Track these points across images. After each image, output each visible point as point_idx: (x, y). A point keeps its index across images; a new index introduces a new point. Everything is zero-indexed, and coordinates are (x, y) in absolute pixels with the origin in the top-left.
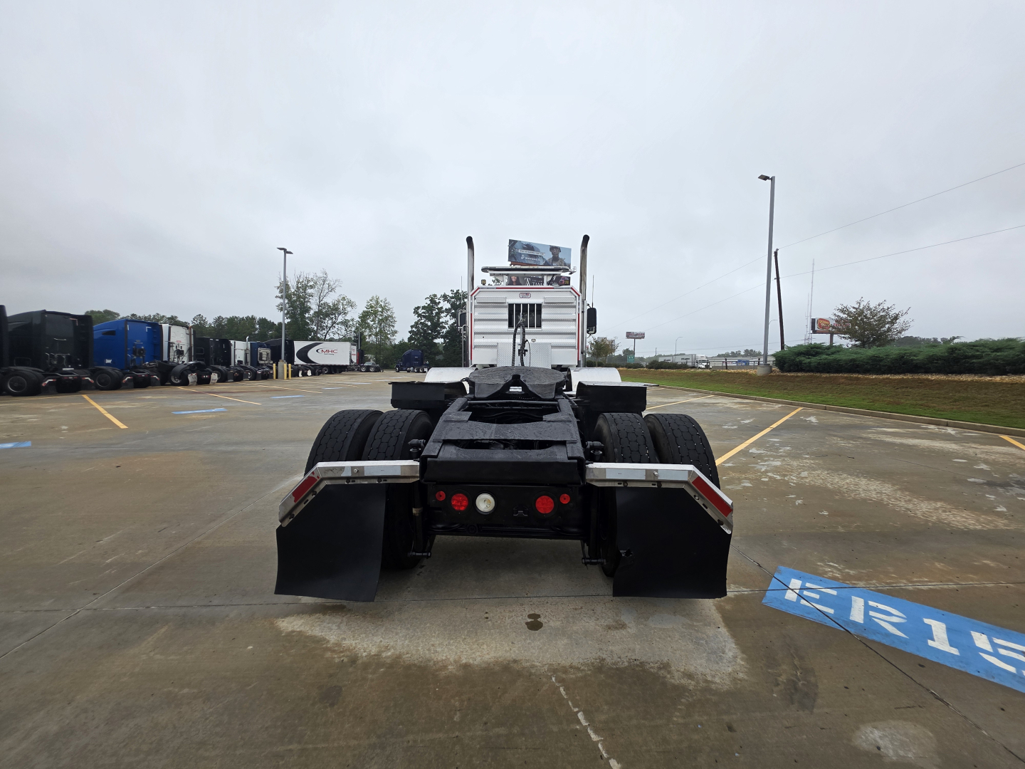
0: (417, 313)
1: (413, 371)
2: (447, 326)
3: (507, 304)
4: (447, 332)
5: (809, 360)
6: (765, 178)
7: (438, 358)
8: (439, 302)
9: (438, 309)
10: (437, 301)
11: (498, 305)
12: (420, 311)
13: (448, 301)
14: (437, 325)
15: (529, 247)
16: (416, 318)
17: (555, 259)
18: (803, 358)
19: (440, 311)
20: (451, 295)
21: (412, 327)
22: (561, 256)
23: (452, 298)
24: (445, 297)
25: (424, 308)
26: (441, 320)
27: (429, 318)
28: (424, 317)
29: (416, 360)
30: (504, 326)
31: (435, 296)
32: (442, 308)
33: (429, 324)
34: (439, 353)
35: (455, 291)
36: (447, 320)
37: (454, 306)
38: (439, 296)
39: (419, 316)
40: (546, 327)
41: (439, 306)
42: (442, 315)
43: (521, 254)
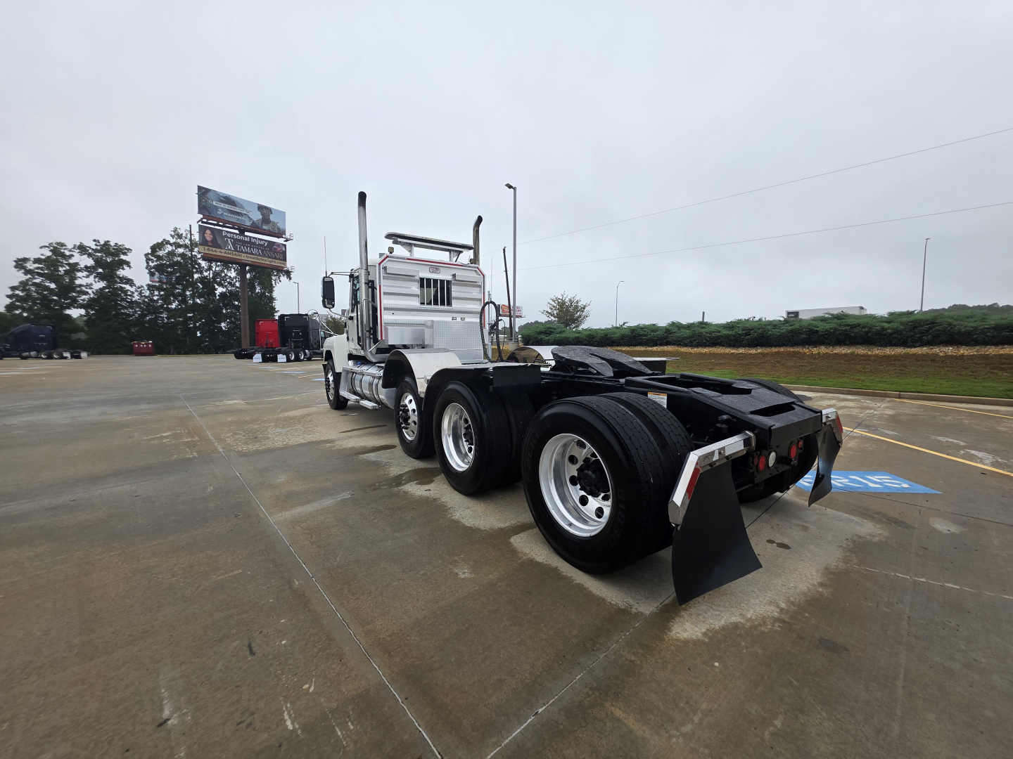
0: (24, 268)
1: (37, 357)
2: (90, 291)
3: (418, 278)
4: (91, 300)
5: (547, 338)
6: (510, 187)
7: (75, 336)
8: (72, 256)
9: (69, 264)
10: (67, 253)
11: (408, 277)
12: (30, 266)
13: (90, 255)
14: (68, 291)
15: (228, 200)
16: (20, 276)
17: (266, 220)
18: (543, 336)
19: (74, 268)
20: (94, 247)
21: (13, 288)
22: (272, 218)
23: (96, 251)
24: (82, 249)
25: (37, 261)
26: (78, 282)
27: (52, 277)
28: (39, 274)
29: (43, 340)
30: (415, 303)
31: (63, 245)
32: (77, 264)
33: (53, 286)
34: (77, 329)
35: (102, 243)
36: (91, 284)
37: (99, 262)
38: (70, 246)
39: (27, 272)
40: (456, 305)
41: (72, 261)
42: (79, 274)
43: (216, 208)
